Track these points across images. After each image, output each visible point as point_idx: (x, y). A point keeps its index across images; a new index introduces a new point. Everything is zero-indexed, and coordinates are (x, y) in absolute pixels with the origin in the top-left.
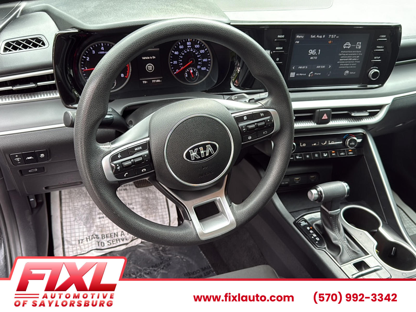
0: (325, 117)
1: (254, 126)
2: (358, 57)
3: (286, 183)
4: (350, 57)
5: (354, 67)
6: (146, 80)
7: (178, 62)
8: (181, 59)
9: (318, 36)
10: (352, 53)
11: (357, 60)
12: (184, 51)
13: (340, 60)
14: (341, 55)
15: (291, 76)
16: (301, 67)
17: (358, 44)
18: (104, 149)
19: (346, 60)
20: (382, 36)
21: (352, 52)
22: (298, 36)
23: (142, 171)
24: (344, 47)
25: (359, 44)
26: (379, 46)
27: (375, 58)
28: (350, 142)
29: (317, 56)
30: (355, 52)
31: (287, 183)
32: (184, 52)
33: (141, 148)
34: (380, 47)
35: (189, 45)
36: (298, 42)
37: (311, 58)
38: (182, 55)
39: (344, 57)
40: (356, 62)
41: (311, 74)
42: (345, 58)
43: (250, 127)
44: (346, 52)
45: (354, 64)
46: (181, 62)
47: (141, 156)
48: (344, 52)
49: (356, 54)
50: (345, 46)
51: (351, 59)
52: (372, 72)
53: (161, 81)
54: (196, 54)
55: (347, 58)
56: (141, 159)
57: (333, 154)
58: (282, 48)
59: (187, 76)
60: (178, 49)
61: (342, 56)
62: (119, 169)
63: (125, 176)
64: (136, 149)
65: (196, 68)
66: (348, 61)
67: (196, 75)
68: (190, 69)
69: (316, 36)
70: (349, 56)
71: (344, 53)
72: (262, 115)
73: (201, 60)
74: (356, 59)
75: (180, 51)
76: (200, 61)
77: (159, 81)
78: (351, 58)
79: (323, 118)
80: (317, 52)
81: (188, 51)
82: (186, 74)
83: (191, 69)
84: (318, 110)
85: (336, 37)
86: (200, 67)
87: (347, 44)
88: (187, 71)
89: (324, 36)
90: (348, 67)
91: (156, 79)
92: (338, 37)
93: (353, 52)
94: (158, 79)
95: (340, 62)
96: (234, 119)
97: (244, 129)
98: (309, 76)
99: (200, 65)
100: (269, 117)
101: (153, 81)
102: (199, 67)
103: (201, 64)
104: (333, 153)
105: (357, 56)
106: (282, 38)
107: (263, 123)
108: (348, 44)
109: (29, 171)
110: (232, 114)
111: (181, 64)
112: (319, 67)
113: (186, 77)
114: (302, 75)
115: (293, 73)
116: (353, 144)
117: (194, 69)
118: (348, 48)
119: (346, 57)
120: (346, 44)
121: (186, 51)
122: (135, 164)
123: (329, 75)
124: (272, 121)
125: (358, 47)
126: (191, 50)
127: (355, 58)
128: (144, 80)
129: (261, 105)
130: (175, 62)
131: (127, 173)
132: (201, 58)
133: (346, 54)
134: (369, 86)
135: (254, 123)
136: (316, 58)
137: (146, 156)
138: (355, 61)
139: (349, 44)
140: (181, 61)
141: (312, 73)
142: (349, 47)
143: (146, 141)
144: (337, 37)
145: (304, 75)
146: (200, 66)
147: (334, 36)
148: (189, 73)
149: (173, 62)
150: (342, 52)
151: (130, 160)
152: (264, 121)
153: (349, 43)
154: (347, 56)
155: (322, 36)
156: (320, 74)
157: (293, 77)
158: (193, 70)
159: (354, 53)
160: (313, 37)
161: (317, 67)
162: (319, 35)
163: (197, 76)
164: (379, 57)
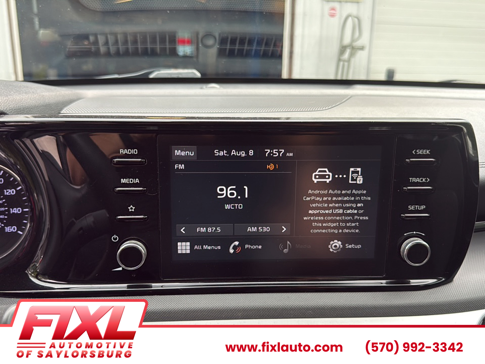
2: (359, 205)
4: (337, 205)
5: (353, 231)
9: (234, 152)
10: (341, 195)
11: (358, 214)
13: (310, 212)
14: (308, 199)
15: (179, 252)
16: (203, 230)
17: (353, 172)
19: (327, 212)
20: (420, 152)
21: (339, 192)
22: (177, 153)
24: (315, 181)
25: (357, 172)
26: (415, 176)
27: (411, 208)
29: (243, 200)
30: (349, 192)
34: (418, 180)
36: (182, 167)
37: (227, 207)
39: (320, 205)
40: (356, 217)
41: (235, 248)
42: (325, 209)
44: (322, 192)
45: (353, 224)
48: (317, 192)
49: (353, 199)
50: (315, 178)
51: (341, 211)
52: (408, 244)
55: (328, 208)
58: (137, 181)
61: (314, 202)
66: (332, 215)
69: (229, 152)
70: (332, 202)
71: (317, 195)
73: (6, 210)
74: (356, 212)
76: (3, 213)
78: (339, 208)
80: (240, 192)
85: (284, 154)
86: (3, 225)
87: (320, 171)
89: (251, 153)
90: (336, 231)
92: (291, 154)
93: (344, 192)
95: (312, 218)
98: (232, 251)
103: (4, 219)
105: (356, 202)
106: (132, 156)
108: (325, 171)
112: (254, 229)
114: (209, 248)
115: (184, 243)
118: (325, 182)
119: (326, 205)
120: (317, 173)
123: (285, 251)
125: (356, 180)
127: (352, 208)
132: (5, 207)
133: (325, 199)
134: (414, 282)
136: (240, 206)
138: (353, 215)
139: (328, 173)
141: (237, 243)
142: (328, 181)
144: (288, 154)
145: (214, 248)
146: (2, 223)
147: (279, 152)
150: (310, 192)
154: (327, 202)
155: (247, 153)
156: (260, 247)
157: (186, 254)
159: (346, 195)
160: (221, 153)
161: (249, 229)
162: (238, 150)
164: (420, 205)
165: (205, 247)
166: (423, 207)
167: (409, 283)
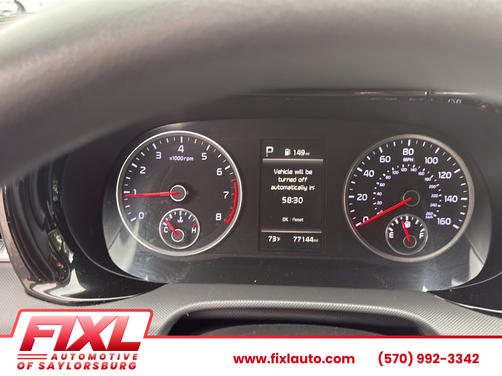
6: (277, 235)
7: (370, 196)
8: (380, 189)
12: (391, 171)
32: (390, 174)
35: (408, 156)
38: (384, 180)
46: (378, 198)
53: (317, 241)
54: (427, 179)
59: (391, 235)
60: (374, 164)
65: (422, 217)
67: (421, 236)
68: (404, 218)
73: (439, 198)
75: (381, 169)
76: (435, 200)
77: (312, 240)
81: (404, 170)
82: (389, 231)
83: (407, 218)
86: (435, 216)
88: (394, 222)
91: (306, 235)
94: (310, 235)
99: (433, 210)
101: (296, 238)
102: (429, 215)
103: (437, 208)
111: (380, 203)
113: (389, 239)
117: (415, 220)
121: (399, 170)
126: (414, 170)
128: (273, 234)
130: (362, 197)
132: (439, 193)
140: (379, 194)
146: (435, 213)
148: (398, 228)
149: (357, 197)
158: (413, 222)
163: (423, 238)
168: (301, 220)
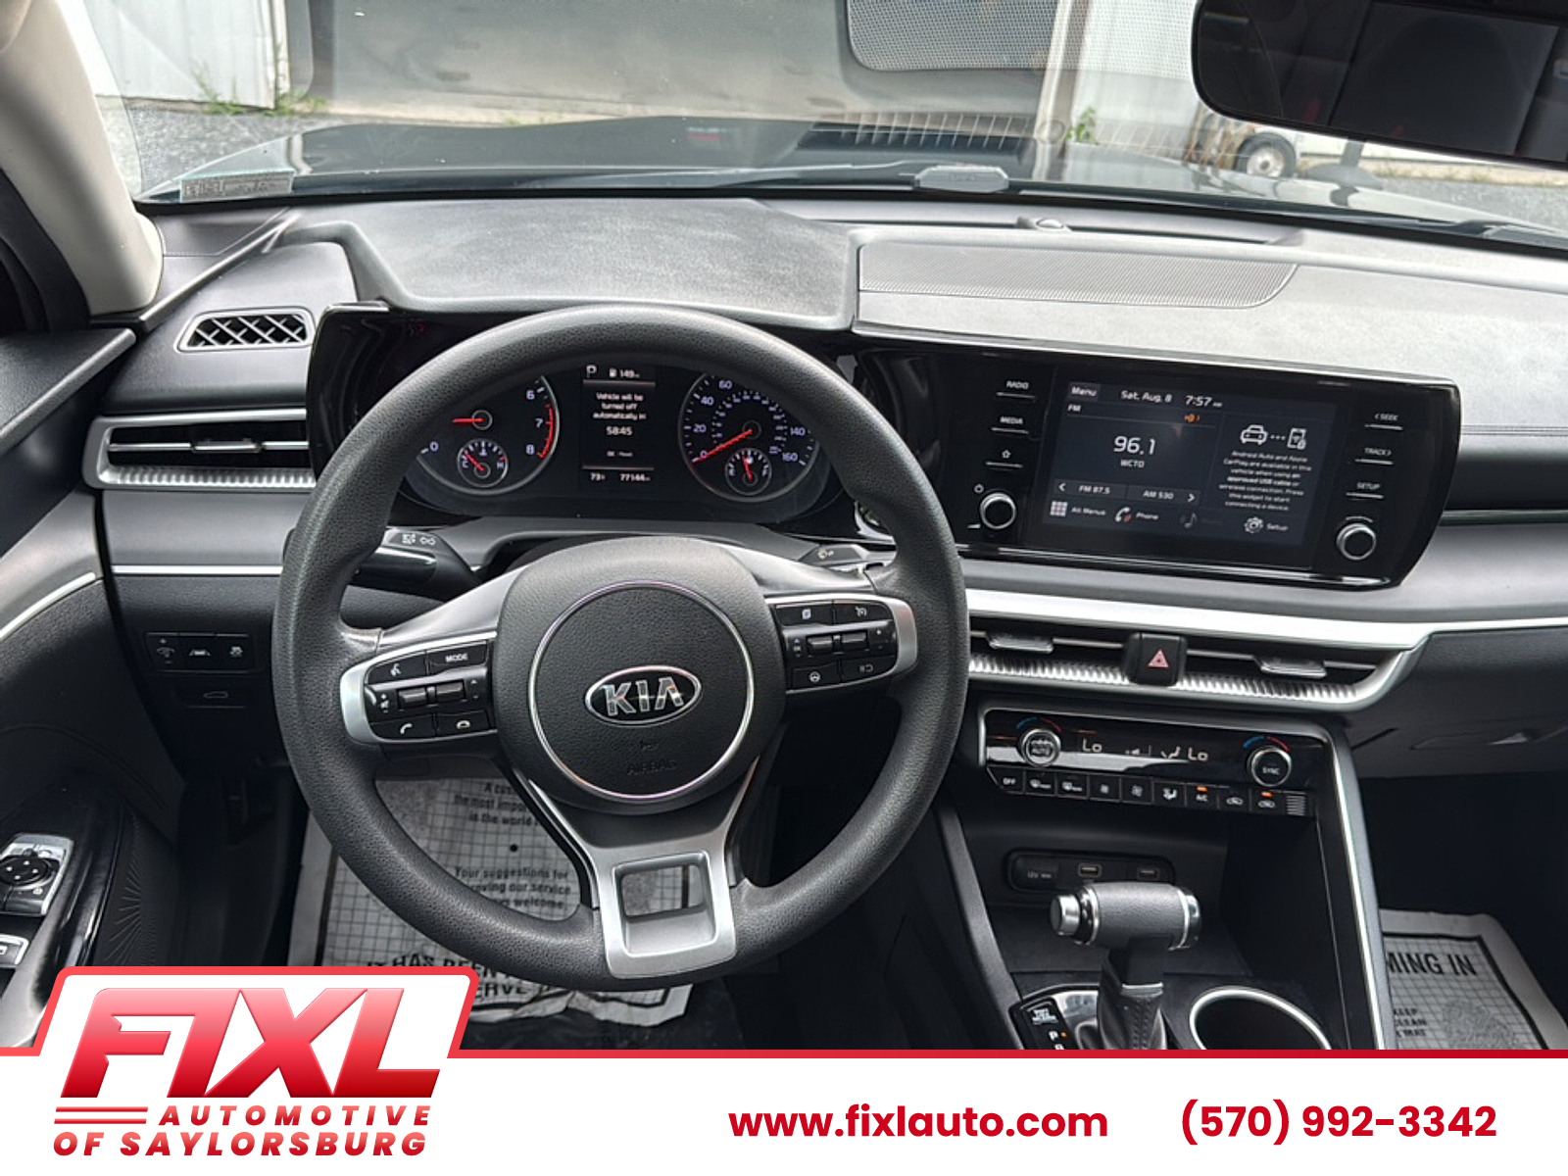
0: (1159, 661)
1: (828, 642)
2: (1295, 476)
3: (1043, 876)
4: (1266, 474)
5: (1280, 508)
6: (601, 472)
7: (709, 427)
8: (719, 419)
9: (1146, 396)
10: (1273, 461)
11: (1291, 488)
12: (732, 398)
13: (1230, 479)
14: (1230, 462)
15: (1052, 513)
16: (1088, 489)
17: (1295, 434)
18: (356, 645)
19: (1252, 481)
20: (1384, 417)
21: (1272, 457)
22: (1075, 391)
23: (459, 725)
24: (1244, 440)
25: (1300, 434)
26: (1373, 447)
27: (1361, 486)
28: (1263, 761)
29: (1146, 457)
30: (1285, 458)
31: (1049, 876)
32: (731, 402)
33: (464, 657)
34: (1376, 452)
36: (1077, 408)
37: (1124, 463)
38: (724, 409)
39: (1244, 472)
40: (1288, 491)
41: (1123, 515)
42: (1249, 476)
43: (815, 643)
44: (1249, 455)
45: (1282, 500)
46: (718, 430)
47: (461, 681)
48: (1243, 455)
49: (1288, 467)
50: (1245, 437)
51: (1269, 481)
52: (1348, 532)
53: (648, 479)
54: (772, 409)
55: (1254, 477)
56: (458, 688)
57: (1199, 797)
58: (1020, 421)
59: (731, 472)
60: (712, 389)
61: (1237, 466)
62: (385, 709)
63: (402, 731)
64: (449, 659)
65: (766, 451)
66: (1258, 485)
67: (764, 473)
68: (746, 453)
69: (1140, 396)
70: (1260, 469)
71: (1242, 459)
72: (860, 611)
73: (785, 430)
74: (1288, 484)
75: (721, 396)
76: (779, 433)
77: (642, 478)
78: (1268, 477)
79: (1151, 664)
80: (1145, 445)
81: (747, 397)
82: (729, 468)
83: (749, 453)
84: (1137, 636)
85: (1212, 402)
86: (780, 450)
87: (1253, 429)
88: (736, 458)
89: (1169, 398)
90: (1258, 507)
91: (635, 473)
92: (1219, 405)
93: (1278, 458)
94: (640, 473)
95: (1230, 487)
96: (768, 612)
97: (798, 648)
98: (1118, 519)
99: (778, 444)
100: (883, 623)
101: (623, 476)
102: (774, 450)
103: (782, 442)
104: (1202, 793)
105: (1291, 472)
106: (1021, 391)
107: (861, 638)
108: (1258, 430)
109: (205, 695)
110: (766, 597)
111: (719, 435)
112: (1153, 494)
113: (730, 477)
114: (1091, 512)
115: (1060, 503)
116: (1274, 771)
117: (758, 455)
118: (1256, 444)
119: (1251, 472)
120: (1248, 430)
121: (741, 397)
122: (440, 700)
123: (1188, 525)
124: (894, 635)
125: (1296, 444)
126: (757, 398)
127: (1284, 479)
128: (596, 471)
129: (868, 583)
130: (700, 428)
131: (409, 725)
132: (784, 425)
133: (1252, 464)
134: (1348, 580)
135: (832, 635)
136: (1141, 464)
137: (474, 682)
138: (1284, 488)
139: (1262, 432)
140: (719, 425)
141: (1127, 510)
142: (1260, 442)
143: (487, 640)
144: (1215, 404)
145: (1097, 512)
146: (780, 447)
147: (1205, 401)
148: (739, 464)
149: (693, 427)
150: (1235, 454)
151: (426, 686)
152: (864, 631)
153: (1261, 427)
154: (1255, 468)
155: (1163, 398)
156: (1156, 517)
157: (1060, 517)
158: (755, 458)
159: (1280, 462)
160: (1130, 396)
161: (1146, 494)
162: (1152, 394)
163: (767, 475)
164: (1374, 483)
165: (1086, 511)
166: (1377, 486)
167: (1341, 580)
168: (630, 455)
